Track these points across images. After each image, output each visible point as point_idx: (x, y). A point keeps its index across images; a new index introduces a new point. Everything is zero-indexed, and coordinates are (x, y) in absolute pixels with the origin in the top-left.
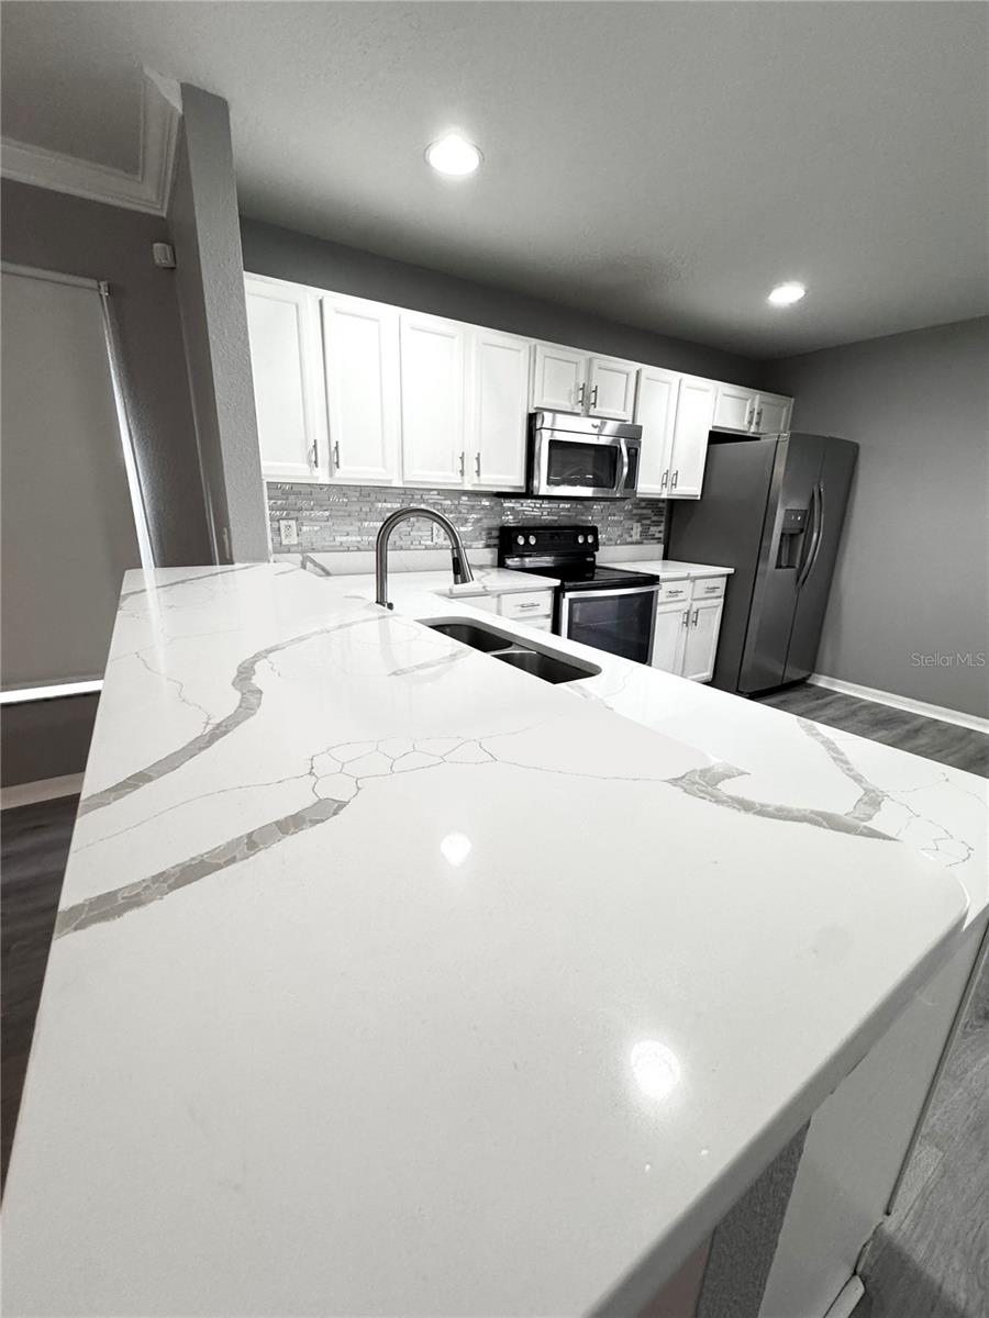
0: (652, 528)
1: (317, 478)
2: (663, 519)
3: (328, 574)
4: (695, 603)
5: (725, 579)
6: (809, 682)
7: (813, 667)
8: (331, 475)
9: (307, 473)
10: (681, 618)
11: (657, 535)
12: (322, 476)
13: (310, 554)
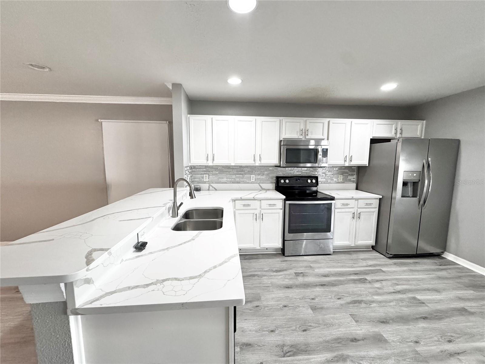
0: (349, 177)
1: (209, 164)
2: (355, 173)
3: (216, 190)
4: (359, 209)
5: (378, 201)
6: (442, 256)
7: (445, 248)
8: (213, 163)
9: (206, 163)
10: (351, 216)
11: (352, 180)
12: (210, 163)
13: (211, 184)
